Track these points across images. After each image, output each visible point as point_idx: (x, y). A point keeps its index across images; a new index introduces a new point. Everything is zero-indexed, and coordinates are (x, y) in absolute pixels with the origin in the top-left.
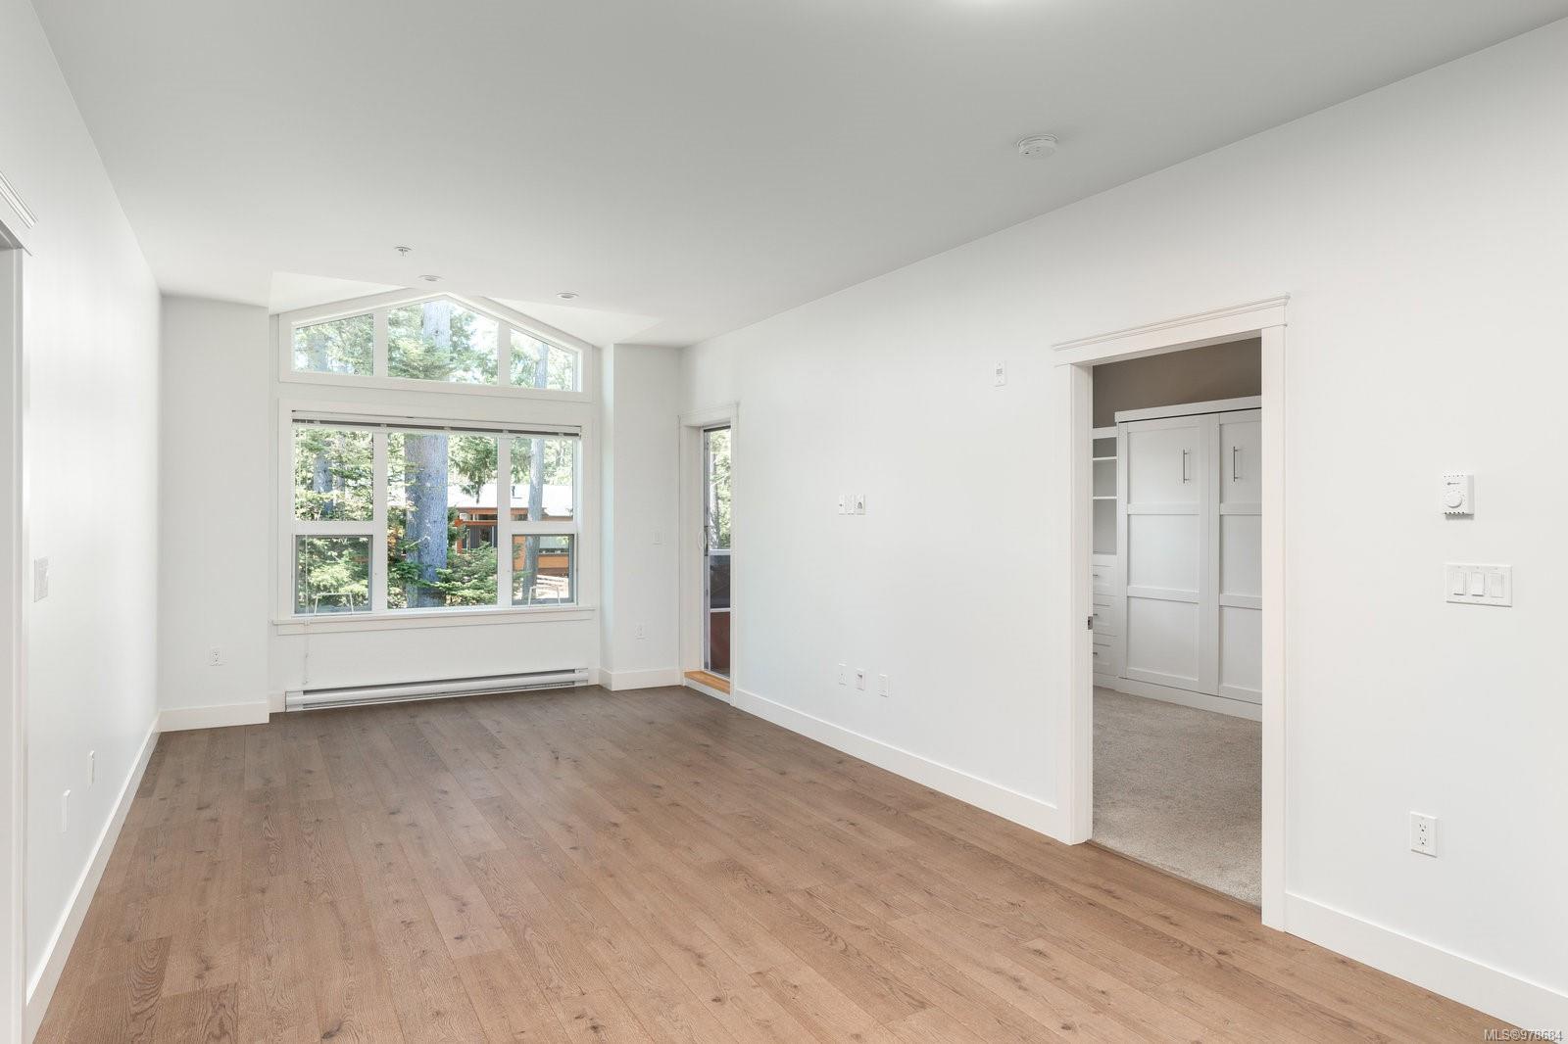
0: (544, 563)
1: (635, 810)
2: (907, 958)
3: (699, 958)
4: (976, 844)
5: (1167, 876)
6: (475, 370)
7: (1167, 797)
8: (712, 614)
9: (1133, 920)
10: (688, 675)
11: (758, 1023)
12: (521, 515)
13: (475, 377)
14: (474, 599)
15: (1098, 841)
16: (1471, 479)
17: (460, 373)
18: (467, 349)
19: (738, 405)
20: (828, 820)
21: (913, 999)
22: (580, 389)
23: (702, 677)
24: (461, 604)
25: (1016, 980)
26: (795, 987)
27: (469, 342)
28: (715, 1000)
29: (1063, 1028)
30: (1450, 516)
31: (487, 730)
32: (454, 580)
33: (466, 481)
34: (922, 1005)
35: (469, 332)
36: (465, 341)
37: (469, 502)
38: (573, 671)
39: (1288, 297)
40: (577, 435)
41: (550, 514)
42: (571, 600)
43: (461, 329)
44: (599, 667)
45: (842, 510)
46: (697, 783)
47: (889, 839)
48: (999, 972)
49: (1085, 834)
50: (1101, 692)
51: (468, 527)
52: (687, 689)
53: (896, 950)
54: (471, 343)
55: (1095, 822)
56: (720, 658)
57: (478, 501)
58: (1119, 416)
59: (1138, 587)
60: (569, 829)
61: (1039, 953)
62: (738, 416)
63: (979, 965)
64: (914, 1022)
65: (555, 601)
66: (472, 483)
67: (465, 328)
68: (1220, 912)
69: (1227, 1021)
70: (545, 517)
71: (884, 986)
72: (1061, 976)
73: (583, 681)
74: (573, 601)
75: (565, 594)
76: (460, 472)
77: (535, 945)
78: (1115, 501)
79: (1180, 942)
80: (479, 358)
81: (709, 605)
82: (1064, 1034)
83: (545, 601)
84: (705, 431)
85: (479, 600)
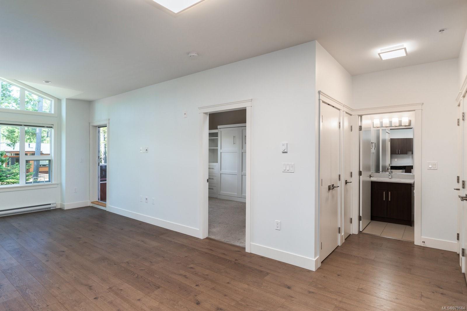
0: (41, 169)
1: (71, 246)
2: (156, 276)
3: (90, 287)
4: (178, 242)
5: (225, 243)
6: (13, 103)
7: (227, 224)
8: (101, 184)
9: (216, 256)
10: (92, 203)
11: (109, 302)
12: (32, 154)
13: (13, 106)
14: (11, 182)
15: (209, 237)
16: (287, 144)
17: (6, 104)
18: (9, 96)
19: (109, 120)
20: (135, 241)
21: (156, 286)
22: (53, 112)
23: (97, 203)
24: (7, 184)
25: (185, 276)
26: (121, 290)
27: (10, 94)
28: (95, 299)
29: (196, 286)
30: (283, 152)
31: (14, 227)
32: (3, 176)
33: (9, 142)
34: (159, 287)
35: (11, 90)
36: (8, 93)
37: (10, 149)
38: (50, 204)
39: (252, 100)
40: (52, 127)
41: (44, 153)
42: (49, 181)
43: (7, 89)
44: (60, 202)
45: (141, 151)
46: (93, 235)
47: (153, 244)
48: (181, 275)
49: (206, 235)
50: (210, 198)
51: (9, 158)
52: (92, 207)
53: (152, 274)
54: (11, 94)
55: (209, 232)
56: (103, 197)
57: (14, 149)
58: (219, 127)
59: (223, 171)
60: (46, 255)
61: (192, 268)
62: (109, 123)
63: (175, 274)
64: (156, 292)
65: (43, 182)
66: (12, 143)
67: (9, 88)
68: (236, 250)
69: (235, 276)
70: (42, 154)
71: (148, 284)
72: (197, 273)
73: (54, 207)
74: (50, 181)
75: (47, 180)
76: (6, 139)
77: (30, 294)
78: (218, 149)
79: (227, 259)
80: (14, 99)
81: (100, 180)
82: (196, 287)
83: (39, 182)
84: (98, 127)
85: (13, 183)
